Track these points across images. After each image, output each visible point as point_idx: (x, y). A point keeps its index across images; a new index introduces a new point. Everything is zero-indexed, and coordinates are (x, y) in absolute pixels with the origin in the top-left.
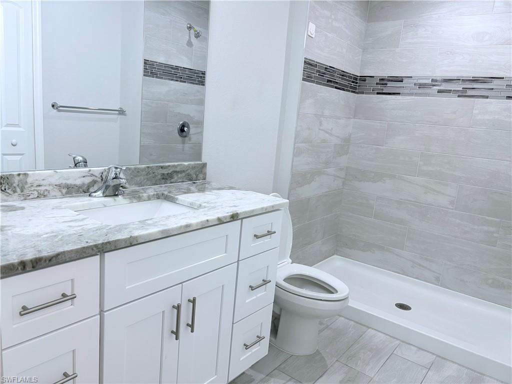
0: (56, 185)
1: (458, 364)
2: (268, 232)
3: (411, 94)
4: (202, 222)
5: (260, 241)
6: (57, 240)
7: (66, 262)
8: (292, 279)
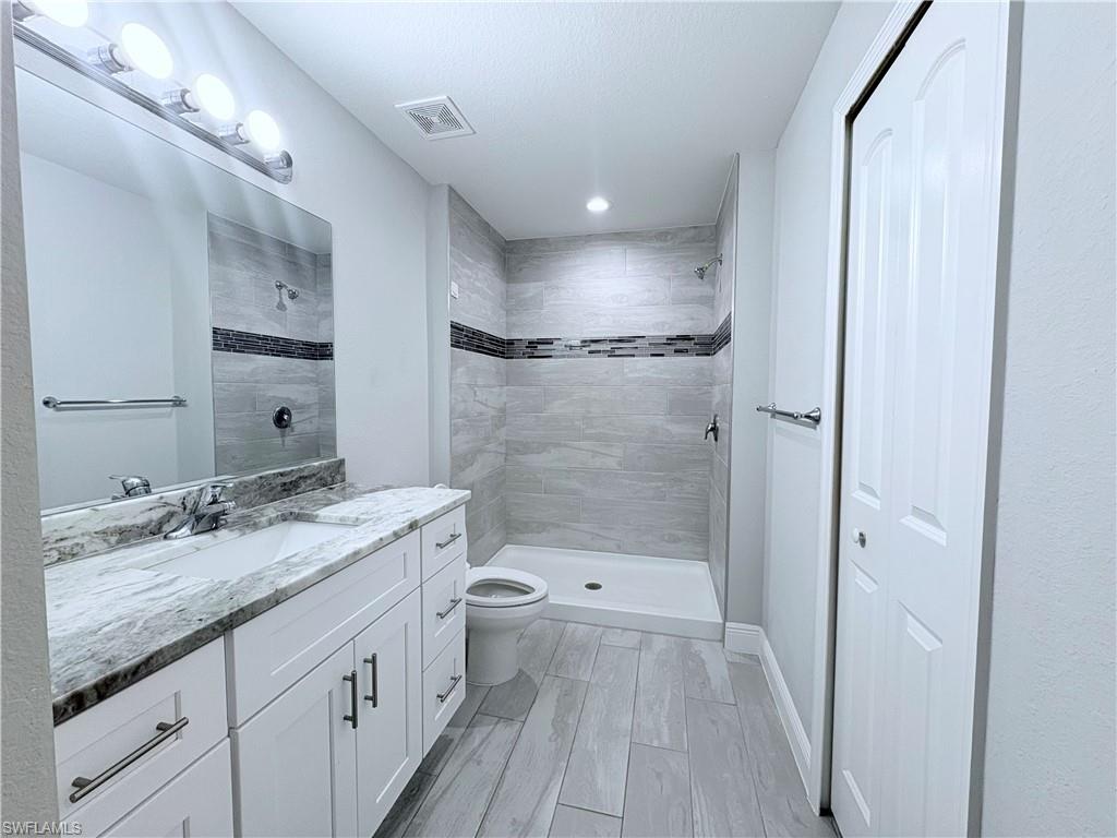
0: (96, 533)
1: (664, 634)
2: (452, 536)
3: (563, 356)
4: (374, 543)
5: (445, 550)
6: (135, 630)
7: (165, 665)
8: (475, 589)
